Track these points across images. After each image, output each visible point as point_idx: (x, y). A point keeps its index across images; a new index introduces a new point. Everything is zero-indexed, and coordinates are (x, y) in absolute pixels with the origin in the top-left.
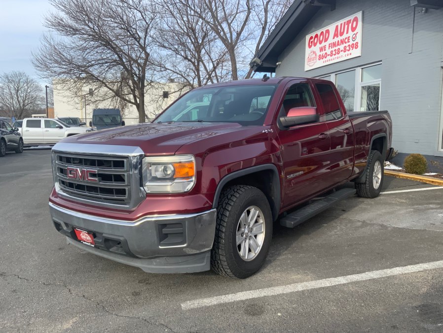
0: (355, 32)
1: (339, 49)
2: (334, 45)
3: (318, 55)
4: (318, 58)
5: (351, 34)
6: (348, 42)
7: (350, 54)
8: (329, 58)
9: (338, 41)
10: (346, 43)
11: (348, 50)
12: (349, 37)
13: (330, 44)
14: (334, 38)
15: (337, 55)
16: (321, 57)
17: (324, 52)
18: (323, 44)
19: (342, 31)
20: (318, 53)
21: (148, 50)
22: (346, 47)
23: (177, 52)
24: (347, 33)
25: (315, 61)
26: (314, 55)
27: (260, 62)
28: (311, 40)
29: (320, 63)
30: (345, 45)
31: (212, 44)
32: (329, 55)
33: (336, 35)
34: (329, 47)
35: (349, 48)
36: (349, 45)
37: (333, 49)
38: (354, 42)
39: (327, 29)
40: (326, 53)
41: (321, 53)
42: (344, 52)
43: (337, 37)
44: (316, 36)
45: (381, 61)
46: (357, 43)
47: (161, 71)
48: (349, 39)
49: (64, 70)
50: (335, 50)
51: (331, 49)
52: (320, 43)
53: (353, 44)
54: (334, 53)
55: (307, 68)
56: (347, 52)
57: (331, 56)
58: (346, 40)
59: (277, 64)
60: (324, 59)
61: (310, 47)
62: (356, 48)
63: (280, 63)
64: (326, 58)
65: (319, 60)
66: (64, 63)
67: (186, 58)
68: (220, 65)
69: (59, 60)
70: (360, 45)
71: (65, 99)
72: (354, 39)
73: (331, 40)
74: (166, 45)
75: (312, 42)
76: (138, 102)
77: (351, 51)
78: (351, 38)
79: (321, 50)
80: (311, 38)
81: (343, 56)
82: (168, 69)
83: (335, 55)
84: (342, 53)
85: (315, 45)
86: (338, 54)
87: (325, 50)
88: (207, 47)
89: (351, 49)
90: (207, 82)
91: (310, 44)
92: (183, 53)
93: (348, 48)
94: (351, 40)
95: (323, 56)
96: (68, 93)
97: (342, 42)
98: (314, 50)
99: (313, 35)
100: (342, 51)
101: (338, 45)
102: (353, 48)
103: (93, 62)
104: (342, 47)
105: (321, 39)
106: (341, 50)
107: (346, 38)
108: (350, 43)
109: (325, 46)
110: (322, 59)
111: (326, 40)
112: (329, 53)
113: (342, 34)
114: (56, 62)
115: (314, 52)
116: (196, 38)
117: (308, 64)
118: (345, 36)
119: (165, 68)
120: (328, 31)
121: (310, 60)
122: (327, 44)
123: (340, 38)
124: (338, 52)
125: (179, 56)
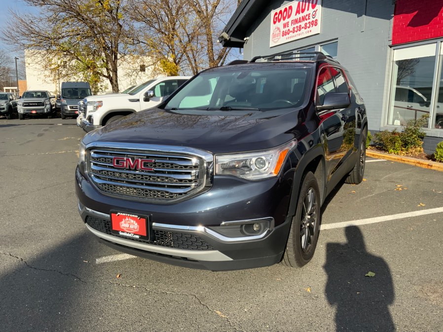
0: (315, 9)
1: (300, 26)
2: (296, 21)
3: (282, 31)
4: (282, 34)
5: (311, 11)
6: (309, 19)
7: (310, 31)
8: (291, 34)
9: (300, 18)
10: (306, 20)
11: (309, 27)
12: (309, 14)
13: (292, 21)
14: (296, 15)
15: (298, 32)
16: (284, 34)
17: (287, 29)
18: (287, 20)
19: (303, 8)
20: (282, 29)
21: (121, 23)
22: (306, 24)
23: (150, 24)
24: (308, 10)
25: (279, 37)
26: (278, 32)
27: (228, 37)
28: (276, 16)
29: (284, 40)
30: (306, 22)
31: (186, 16)
32: (291, 32)
33: (298, 12)
34: (292, 23)
35: (310, 25)
36: (309, 22)
37: (295, 26)
38: (314, 20)
39: (290, 5)
40: (289, 30)
41: (285, 30)
42: (305, 29)
43: (299, 13)
44: (281, 12)
45: (337, 39)
46: (317, 20)
47: (134, 44)
48: (309, 16)
49: (32, 43)
50: (297, 27)
51: (293, 26)
52: (284, 19)
53: (313, 21)
54: (296, 29)
55: (272, 44)
56: (308, 29)
57: (293, 32)
58: (307, 17)
59: (245, 39)
60: (287, 36)
61: (275, 23)
62: (315, 25)
63: (248, 38)
64: (288, 34)
65: (283, 36)
66: (32, 35)
67: (160, 31)
68: (196, 38)
69: (27, 33)
70: (319, 22)
71: (36, 73)
72: (314, 16)
73: (294, 17)
74: (139, 17)
75: (276, 18)
76: (111, 76)
77: (311, 28)
78: (311, 15)
79: (285, 26)
80: (276, 14)
81: (304, 33)
82: (142, 42)
83: (296, 31)
84: (303, 30)
85: (279, 21)
86: (300, 30)
87: (288, 26)
88: (182, 20)
89: (311, 26)
90: (182, 56)
91: (275, 20)
92: (157, 26)
93: (308, 25)
94: (311, 17)
95: (286, 32)
96: (38, 66)
97: (304, 19)
98: (279, 26)
99: (278, 10)
100: (303, 28)
101: (300, 21)
102: (312, 24)
103: (63, 34)
104: (303, 24)
105: (285, 16)
106: (302, 26)
107: (307, 15)
108: (311, 20)
109: (288, 22)
110: (286, 35)
111: (289, 17)
112: (291, 30)
113: (303, 11)
114: (24, 34)
115: (278, 29)
116: (170, 10)
117: (273, 41)
118: (306, 12)
119: (139, 41)
120: (291, 8)
121: (274, 36)
122: (290, 20)
123: (301, 15)
124: (300, 28)
125: (152, 29)
